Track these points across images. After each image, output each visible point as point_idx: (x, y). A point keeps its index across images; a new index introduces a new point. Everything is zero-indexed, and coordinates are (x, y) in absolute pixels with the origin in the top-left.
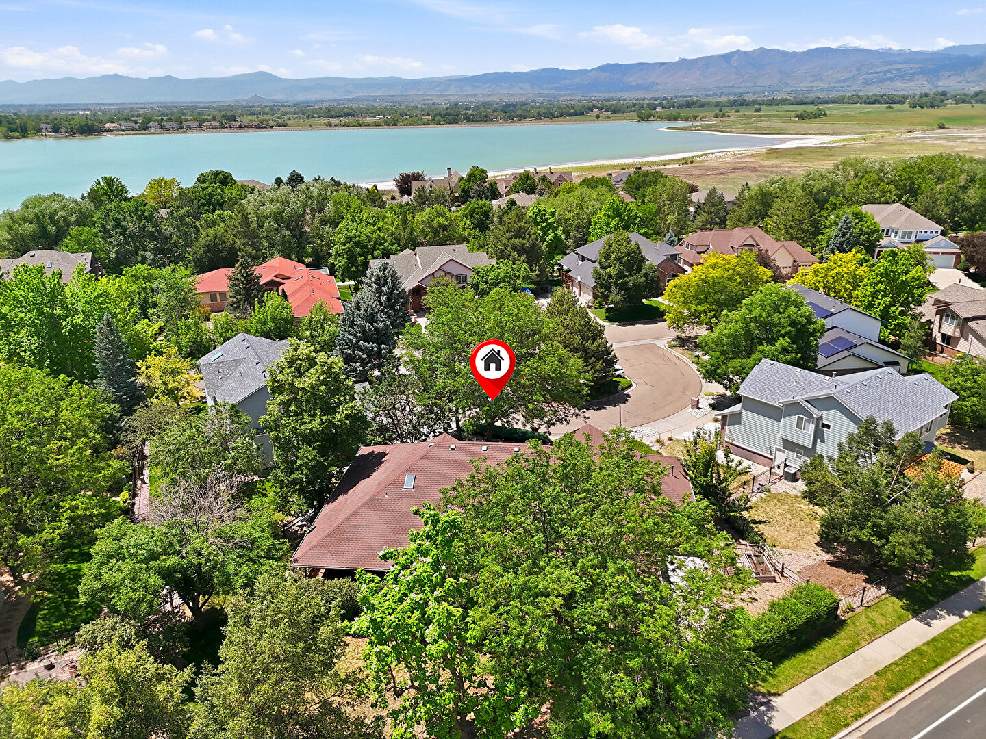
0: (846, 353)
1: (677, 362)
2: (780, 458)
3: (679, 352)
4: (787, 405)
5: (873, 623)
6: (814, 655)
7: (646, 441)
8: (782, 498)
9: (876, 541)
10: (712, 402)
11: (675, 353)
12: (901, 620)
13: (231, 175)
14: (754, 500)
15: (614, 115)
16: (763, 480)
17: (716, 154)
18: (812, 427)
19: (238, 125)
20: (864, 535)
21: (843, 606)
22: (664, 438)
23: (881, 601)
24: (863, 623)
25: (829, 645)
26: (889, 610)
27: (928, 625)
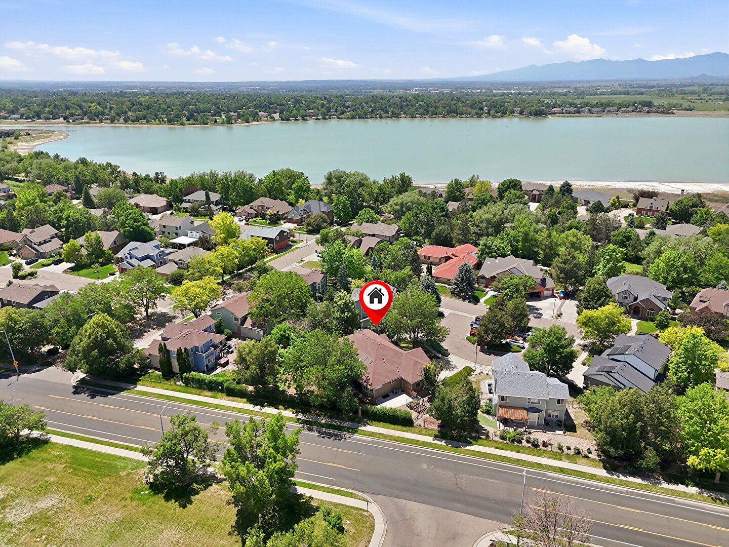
21: (418, 423)
23: (433, 430)
24: (417, 430)
25: (400, 427)
26: (430, 432)
27: (433, 440)
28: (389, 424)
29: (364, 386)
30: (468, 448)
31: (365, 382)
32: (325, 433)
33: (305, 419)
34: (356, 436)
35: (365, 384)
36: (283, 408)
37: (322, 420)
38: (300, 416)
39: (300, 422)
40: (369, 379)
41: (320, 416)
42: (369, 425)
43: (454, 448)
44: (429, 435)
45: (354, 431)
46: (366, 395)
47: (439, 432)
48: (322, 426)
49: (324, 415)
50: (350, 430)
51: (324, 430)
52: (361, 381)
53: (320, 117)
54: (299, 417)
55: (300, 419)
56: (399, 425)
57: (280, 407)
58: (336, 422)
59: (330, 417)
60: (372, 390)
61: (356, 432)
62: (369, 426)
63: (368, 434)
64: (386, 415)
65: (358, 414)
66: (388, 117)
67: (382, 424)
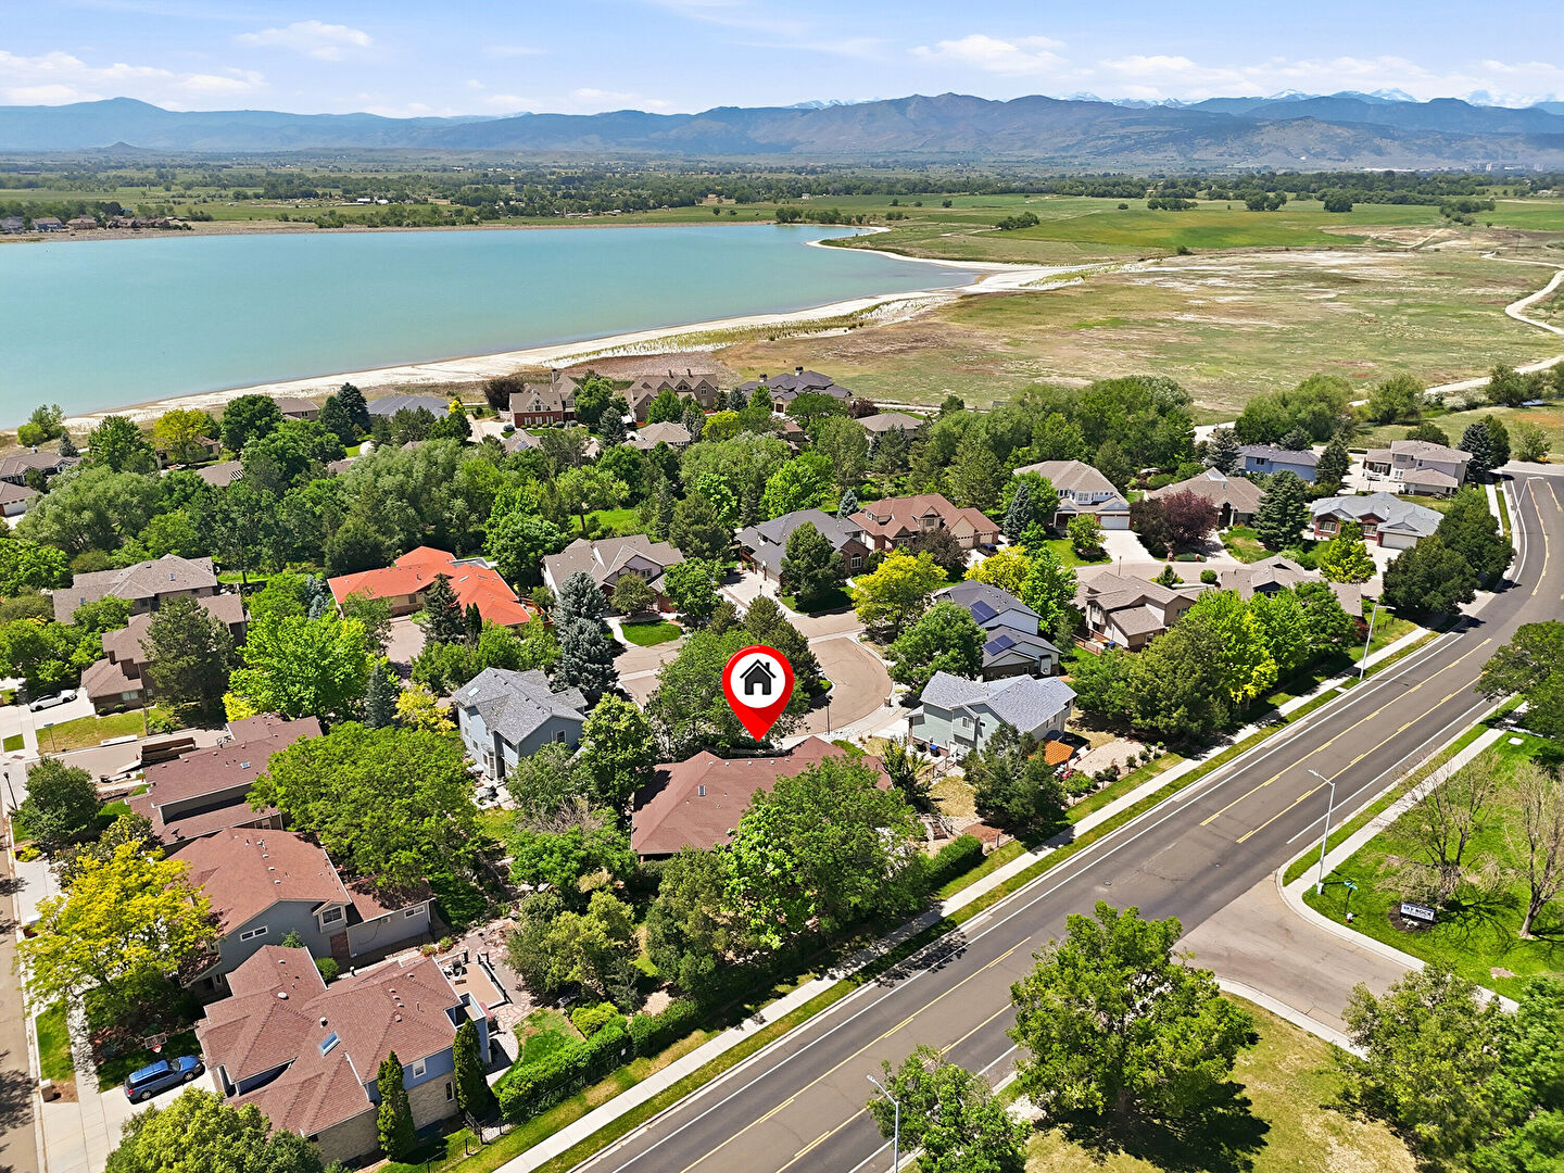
0: (1008, 651)
1: (869, 657)
2: (953, 749)
3: (869, 647)
4: (955, 710)
5: (1003, 856)
6: (967, 877)
7: (851, 741)
8: (954, 780)
9: (1005, 805)
10: (901, 699)
11: (867, 648)
12: (1021, 853)
14: (934, 783)
15: (740, 206)
16: (941, 768)
17: (893, 306)
18: (973, 725)
19: (130, 222)
20: (998, 801)
21: (986, 846)
22: (865, 737)
23: (1009, 843)
24: (997, 857)
26: (1014, 848)
27: (1035, 855)
28: (961, 879)
30: (1076, 833)
32: (925, 960)
33: (855, 970)
34: (965, 928)
36: (787, 986)
37: (877, 949)
38: (838, 973)
39: (859, 980)
41: (862, 947)
42: (943, 900)
45: (948, 923)
47: (1019, 839)
48: (898, 956)
49: (866, 940)
50: (944, 928)
51: (914, 959)
54: (840, 976)
55: (849, 977)
57: (780, 988)
58: (901, 936)
59: (879, 936)
61: (952, 923)
62: (945, 902)
63: (970, 912)
64: (952, 864)
67: (952, 886)
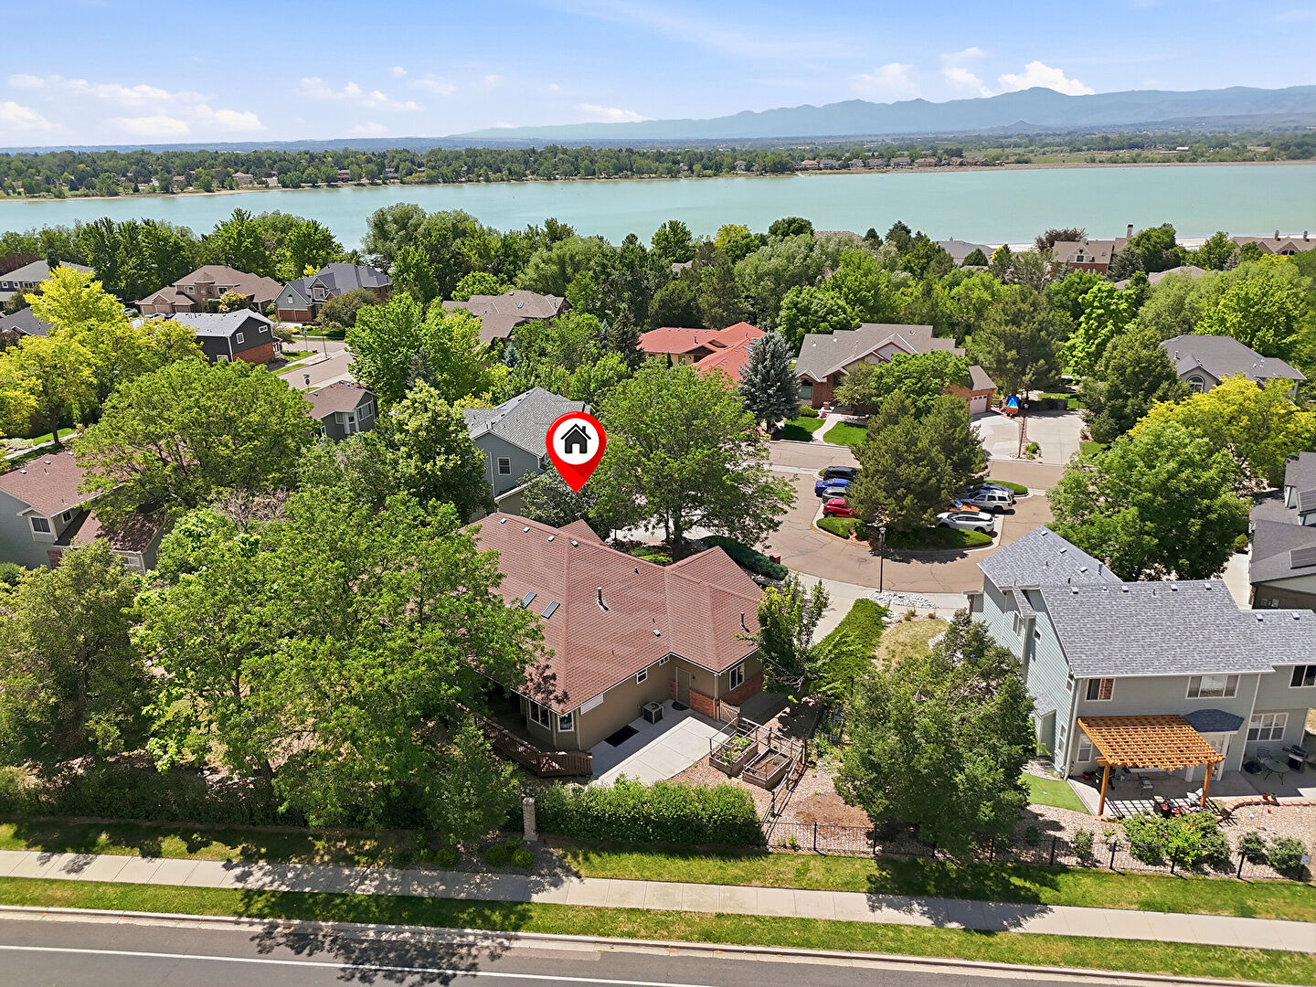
4: (1007, 593)
13: (810, 224)
18: (1024, 632)
23: (851, 857)
24: (789, 866)
25: (711, 866)
26: (845, 870)
27: (873, 909)
28: (662, 860)
29: (535, 706)
30: (1033, 925)
31: (538, 688)
32: (377, 946)
33: (284, 888)
34: (527, 943)
35: (539, 696)
36: (183, 846)
37: (364, 878)
38: (260, 877)
39: (259, 904)
40: (554, 677)
41: (351, 862)
42: (577, 875)
43: (977, 938)
44: (848, 886)
45: (515, 916)
46: (546, 744)
47: (882, 861)
48: (360, 912)
49: (372, 856)
50: (497, 917)
51: (372, 935)
52: (521, 688)
53: (364, 181)
54: (252, 883)
55: (260, 892)
56: (708, 855)
57: (171, 843)
58: (425, 884)
59: (403, 861)
60: (566, 720)
61: (522, 921)
62: (574, 879)
63: (579, 921)
64: (648, 820)
65: (522, 830)
66: (503, 180)
67: (630, 860)
